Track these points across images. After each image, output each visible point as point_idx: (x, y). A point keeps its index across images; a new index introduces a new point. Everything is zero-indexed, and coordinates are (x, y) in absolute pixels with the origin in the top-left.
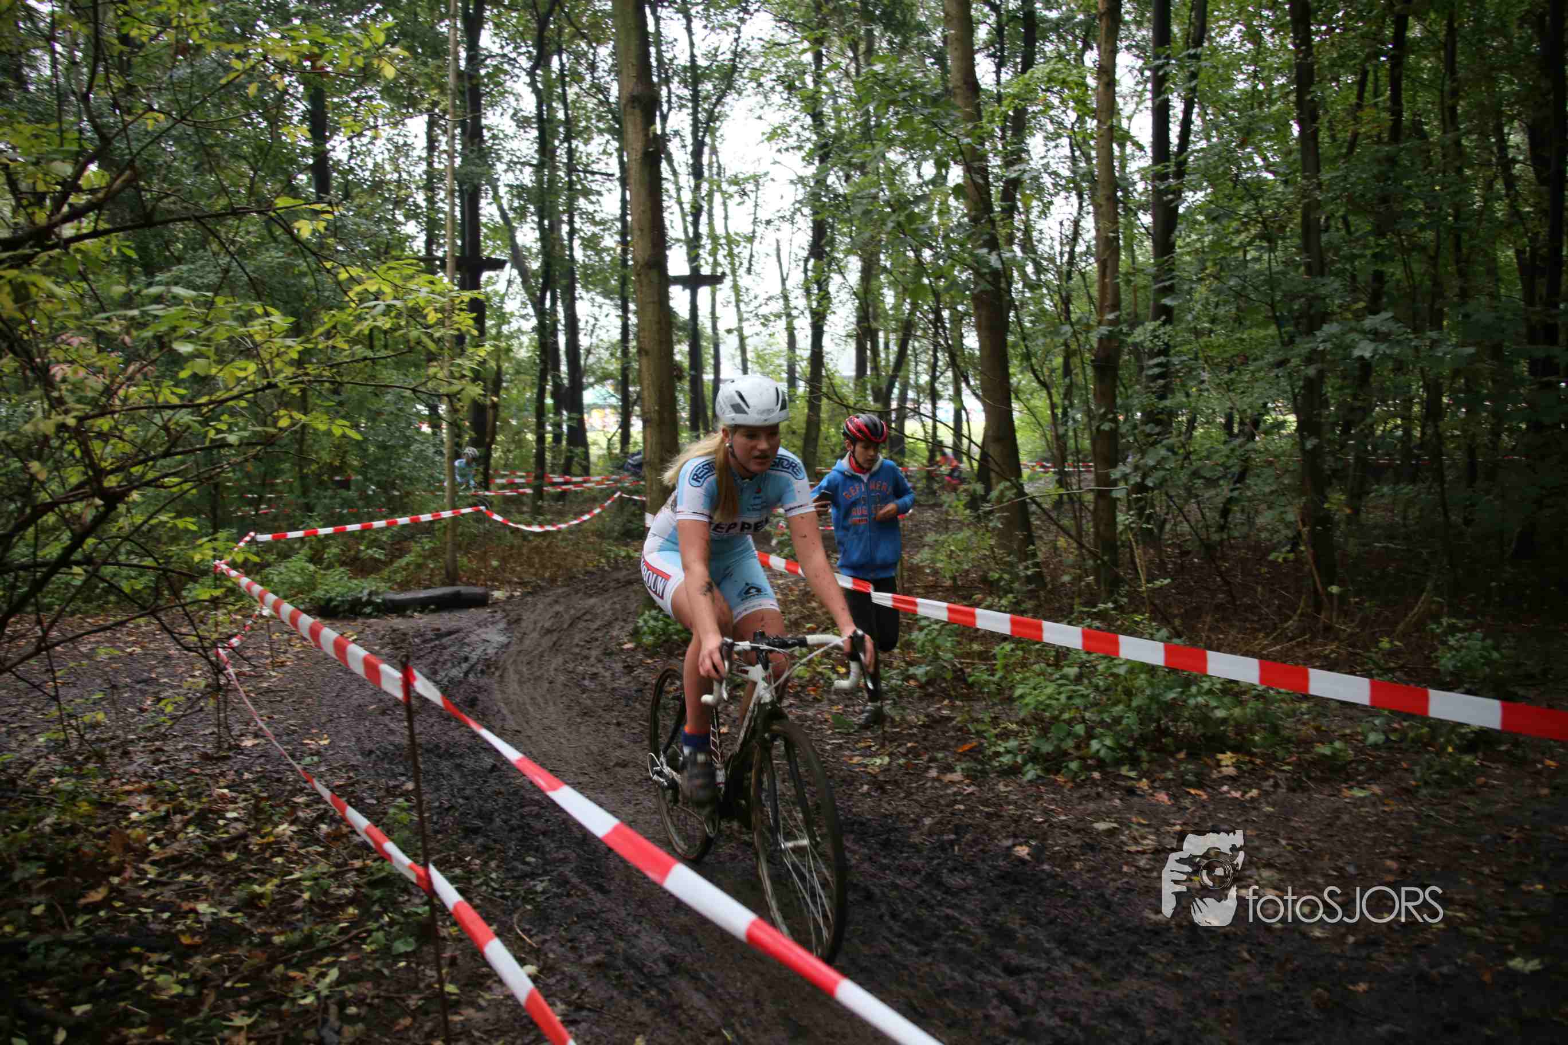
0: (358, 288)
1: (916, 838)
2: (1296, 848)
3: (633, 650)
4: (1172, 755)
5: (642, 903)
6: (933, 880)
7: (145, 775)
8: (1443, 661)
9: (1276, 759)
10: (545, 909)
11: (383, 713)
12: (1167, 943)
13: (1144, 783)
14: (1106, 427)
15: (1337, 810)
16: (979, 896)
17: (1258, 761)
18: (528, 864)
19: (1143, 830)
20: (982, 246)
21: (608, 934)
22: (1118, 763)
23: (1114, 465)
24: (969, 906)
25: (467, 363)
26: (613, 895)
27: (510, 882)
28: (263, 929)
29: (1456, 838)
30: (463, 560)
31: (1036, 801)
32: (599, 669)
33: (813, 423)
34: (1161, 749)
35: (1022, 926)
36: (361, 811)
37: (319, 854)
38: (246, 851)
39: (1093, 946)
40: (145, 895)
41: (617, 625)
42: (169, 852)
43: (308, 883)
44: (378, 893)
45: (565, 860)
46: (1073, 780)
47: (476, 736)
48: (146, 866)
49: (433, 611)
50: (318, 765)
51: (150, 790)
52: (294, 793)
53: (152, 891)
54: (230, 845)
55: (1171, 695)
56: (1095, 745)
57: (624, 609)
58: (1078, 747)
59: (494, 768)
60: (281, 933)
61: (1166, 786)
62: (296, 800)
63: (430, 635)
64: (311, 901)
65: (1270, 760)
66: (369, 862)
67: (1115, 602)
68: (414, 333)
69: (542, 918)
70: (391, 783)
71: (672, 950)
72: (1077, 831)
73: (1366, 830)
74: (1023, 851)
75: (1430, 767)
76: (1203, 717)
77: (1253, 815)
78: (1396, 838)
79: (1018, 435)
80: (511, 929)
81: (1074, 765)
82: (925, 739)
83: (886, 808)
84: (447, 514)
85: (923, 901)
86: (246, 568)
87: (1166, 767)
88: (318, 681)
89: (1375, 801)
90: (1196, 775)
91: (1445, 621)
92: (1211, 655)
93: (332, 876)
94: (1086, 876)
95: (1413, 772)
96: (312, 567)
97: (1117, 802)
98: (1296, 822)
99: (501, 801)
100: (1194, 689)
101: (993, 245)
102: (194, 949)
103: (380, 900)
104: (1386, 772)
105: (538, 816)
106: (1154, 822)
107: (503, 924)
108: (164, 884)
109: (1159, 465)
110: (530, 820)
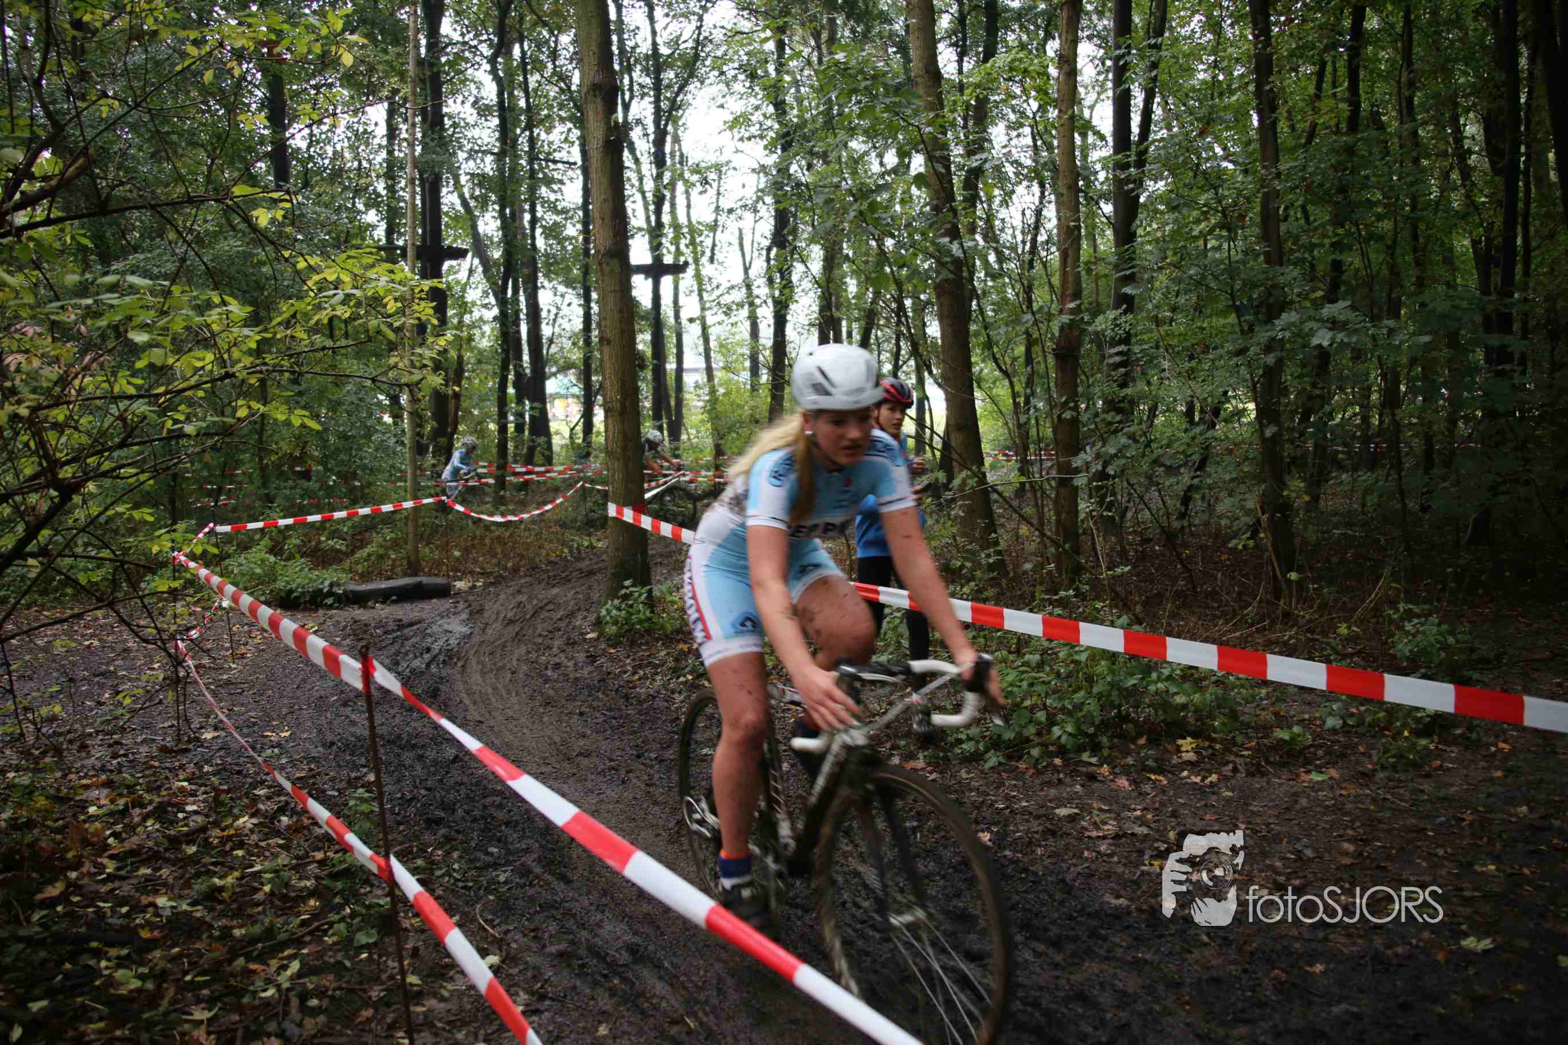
0: (316, 278)
2: (1256, 832)
3: (597, 639)
4: (1134, 740)
5: (605, 893)
7: (103, 769)
8: (1400, 646)
9: (1235, 744)
10: (507, 900)
11: (345, 704)
12: (1128, 927)
13: (1105, 769)
14: (1067, 415)
15: (1295, 794)
16: (942, 883)
17: (1218, 746)
18: (491, 854)
19: (1103, 816)
20: (943, 235)
21: (570, 923)
22: (1080, 749)
23: (1076, 453)
24: (932, 892)
25: (428, 353)
26: (575, 885)
27: (473, 872)
28: (224, 922)
29: (1412, 821)
30: (425, 551)
31: (997, 788)
32: (562, 658)
34: (1123, 736)
36: (322, 803)
37: (280, 846)
38: (206, 844)
39: (1054, 931)
40: (103, 889)
41: (580, 615)
42: (127, 846)
43: (268, 876)
44: (339, 885)
45: (527, 851)
46: (1035, 767)
47: (437, 727)
48: (105, 861)
49: (395, 602)
50: (279, 757)
51: (109, 784)
52: (255, 785)
53: (110, 886)
54: (190, 838)
55: (1131, 682)
56: (1056, 731)
57: (588, 598)
58: (1039, 734)
59: (456, 757)
60: (240, 927)
61: (1126, 771)
62: (257, 792)
63: (392, 626)
64: (272, 893)
65: (1230, 746)
66: (330, 854)
67: (1077, 589)
68: (373, 323)
69: (505, 908)
70: (353, 775)
71: (636, 939)
72: (1038, 817)
73: (1324, 814)
74: (985, 837)
75: (1386, 751)
76: (1163, 703)
77: (1213, 800)
78: (1353, 822)
79: (980, 424)
80: (474, 920)
81: (1035, 752)
84: (408, 504)
86: (205, 559)
87: (1127, 753)
88: (279, 672)
89: (1332, 785)
90: (1156, 760)
91: (1401, 607)
92: (1169, 640)
93: (294, 868)
94: (1047, 862)
95: (1370, 756)
96: (272, 559)
97: (1078, 788)
98: (1256, 807)
99: (463, 791)
100: (1154, 675)
101: (954, 234)
102: (152, 944)
103: (341, 892)
104: (1343, 756)
105: (500, 806)
106: (1115, 807)
107: (464, 915)
108: (123, 878)
109: (1120, 453)
110: (492, 811)
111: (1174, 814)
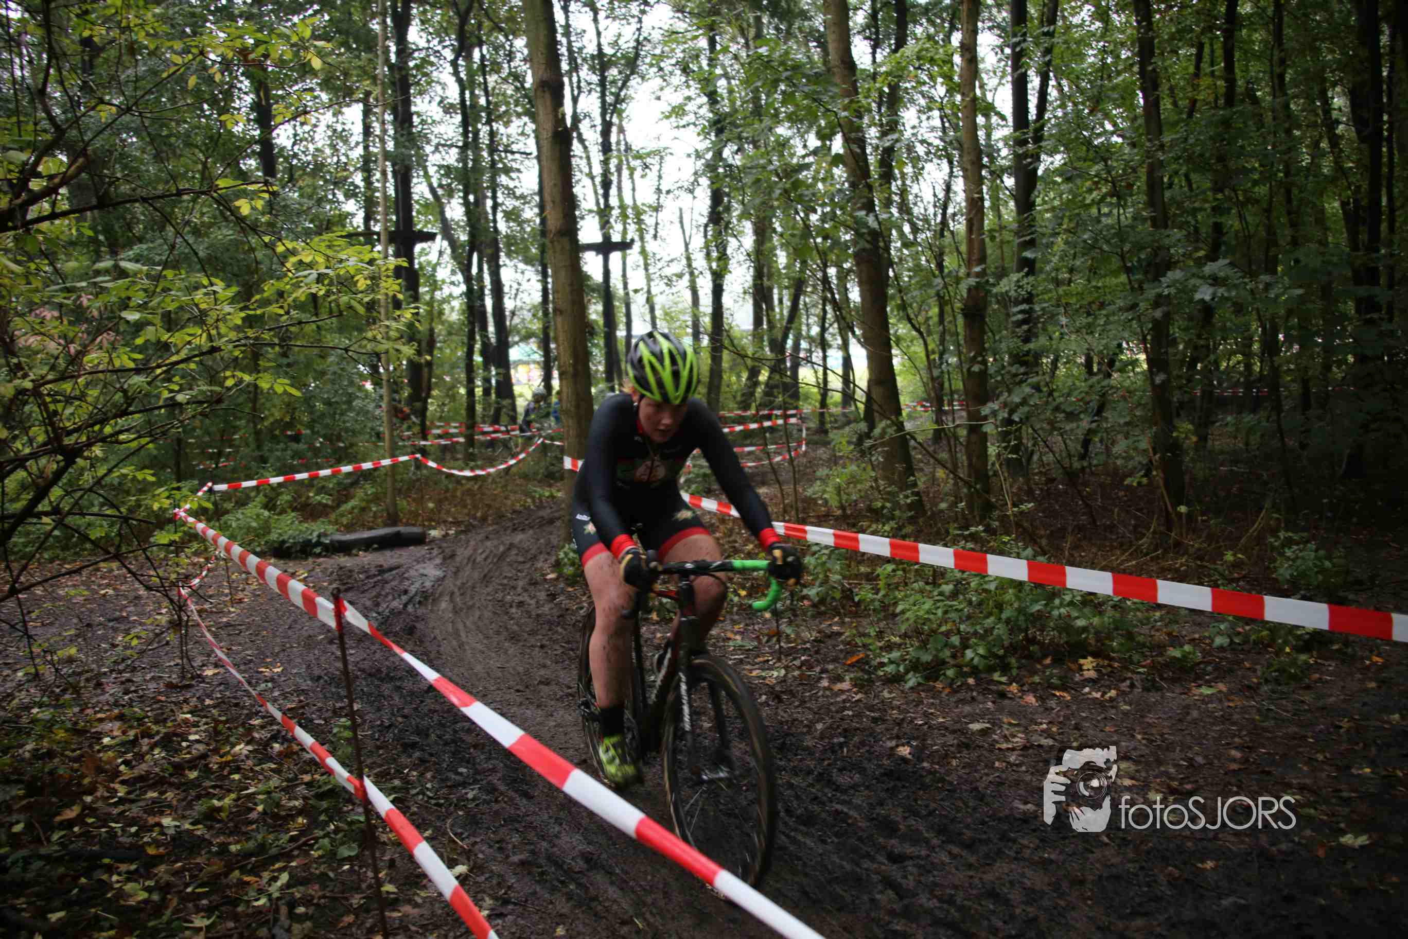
0: (293, 260)
1: (808, 742)
2: (1151, 741)
3: (557, 579)
4: (1039, 661)
6: (824, 778)
7: (116, 704)
8: (1281, 571)
9: (1132, 663)
10: (475, 816)
11: (331, 642)
12: (1034, 831)
13: (1014, 687)
14: (976, 368)
15: (1188, 707)
16: (866, 793)
17: (1116, 665)
18: (461, 774)
19: (1013, 730)
20: (860, 209)
22: (991, 669)
23: (984, 403)
24: (857, 801)
25: (394, 325)
26: (536, 800)
27: (445, 791)
28: (221, 839)
29: (1293, 729)
30: (403, 503)
31: (917, 706)
32: (525, 598)
33: (716, 372)
34: (1030, 657)
35: (905, 818)
36: (309, 732)
37: (272, 770)
38: (207, 770)
39: (968, 834)
40: (115, 811)
41: (542, 558)
42: (136, 772)
43: (261, 797)
44: (324, 804)
45: (494, 770)
46: (951, 685)
47: (402, 660)
48: (117, 786)
49: (376, 550)
50: (272, 690)
51: (121, 717)
52: (250, 716)
53: (121, 808)
54: (192, 764)
55: (1037, 607)
56: (969, 654)
57: (548, 543)
58: (954, 656)
60: (237, 842)
61: (1033, 688)
62: (252, 722)
63: (373, 571)
64: (265, 813)
65: (1127, 664)
66: (317, 777)
67: (987, 525)
68: (344, 299)
69: (473, 822)
70: (338, 705)
71: (590, 849)
72: (954, 732)
73: (1213, 724)
74: (905, 751)
75: (1270, 665)
76: (1065, 626)
77: (1112, 713)
78: (1240, 730)
79: (898, 379)
80: (445, 834)
81: (950, 673)
82: (817, 652)
83: (783, 715)
84: (386, 462)
85: (816, 798)
87: (1034, 672)
88: (273, 615)
89: (1219, 698)
90: (1060, 678)
91: (1282, 535)
92: (1069, 570)
93: (283, 790)
94: (962, 772)
95: (1255, 671)
96: (266, 513)
97: (990, 705)
98: (1150, 718)
99: (436, 718)
100: (1057, 602)
101: (870, 207)
102: (159, 859)
103: (326, 811)
104: (1231, 671)
105: (469, 731)
106: (1023, 722)
107: (437, 829)
108: (132, 801)
109: (1024, 402)
110: (462, 735)
111: (1077, 727)
